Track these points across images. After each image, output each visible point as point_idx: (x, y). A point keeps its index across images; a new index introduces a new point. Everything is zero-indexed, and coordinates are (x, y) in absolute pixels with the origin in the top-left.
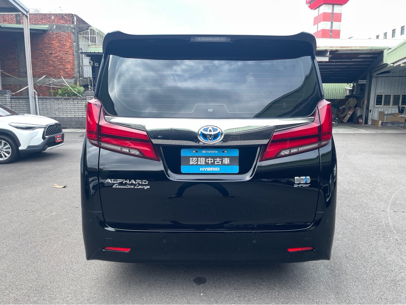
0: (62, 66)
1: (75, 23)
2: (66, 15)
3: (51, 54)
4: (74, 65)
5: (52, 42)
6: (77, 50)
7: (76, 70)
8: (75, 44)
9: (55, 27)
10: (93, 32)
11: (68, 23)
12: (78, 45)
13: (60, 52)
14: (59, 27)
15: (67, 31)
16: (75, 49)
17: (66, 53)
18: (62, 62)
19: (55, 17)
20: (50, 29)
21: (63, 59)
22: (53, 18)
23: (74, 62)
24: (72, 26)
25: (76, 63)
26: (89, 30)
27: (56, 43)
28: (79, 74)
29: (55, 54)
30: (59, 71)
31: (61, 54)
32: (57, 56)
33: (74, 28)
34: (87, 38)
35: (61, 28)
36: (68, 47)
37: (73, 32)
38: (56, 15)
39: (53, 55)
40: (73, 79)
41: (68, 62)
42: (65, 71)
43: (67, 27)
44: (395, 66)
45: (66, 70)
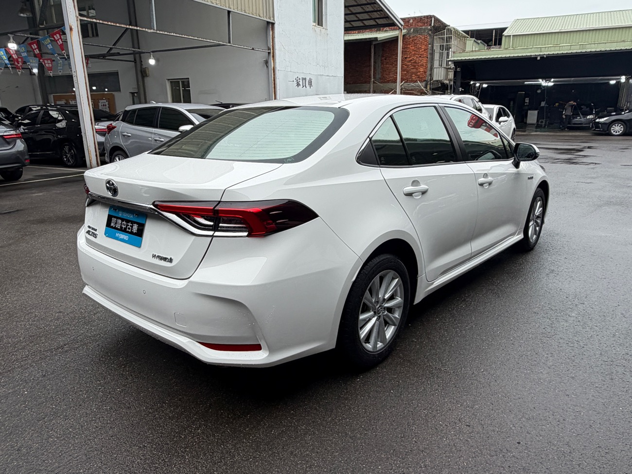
0: (414, 70)
1: (433, 25)
2: (424, 17)
3: (406, 58)
4: (426, 68)
5: (408, 46)
6: (431, 52)
7: (428, 73)
8: (430, 46)
9: (412, 30)
10: (450, 31)
11: (426, 25)
12: (433, 47)
13: (414, 55)
14: (416, 31)
15: (423, 34)
16: (429, 51)
17: (420, 56)
18: (415, 66)
19: (413, 21)
20: (408, 33)
21: (416, 63)
22: (411, 21)
23: (426, 65)
24: (429, 27)
25: (429, 66)
26: (446, 30)
27: (412, 46)
28: (431, 77)
29: (409, 58)
30: (411, 75)
31: (415, 58)
32: (411, 60)
33: (431, 30)
34: (443, 39)
35: (418, 31)
36: (422, 50)
37: (429, 34)
38: (414, 18)
39: (408, 59)
40: (424, 83)
41: (421, 65)
42: (417, 75)
43: (424, 30)
45: (419, 74)
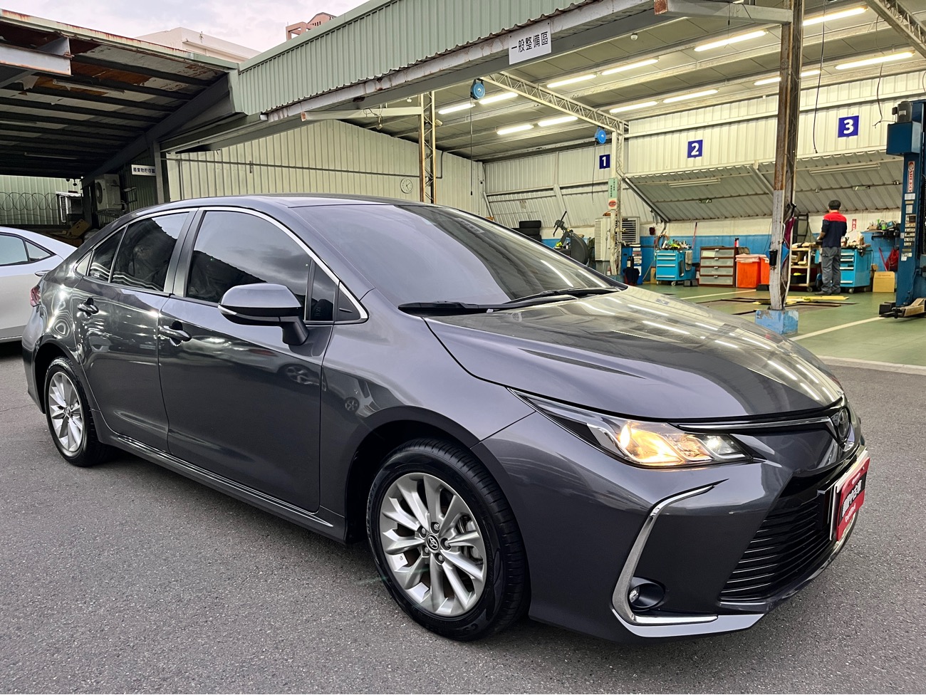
44: (270, 122)
